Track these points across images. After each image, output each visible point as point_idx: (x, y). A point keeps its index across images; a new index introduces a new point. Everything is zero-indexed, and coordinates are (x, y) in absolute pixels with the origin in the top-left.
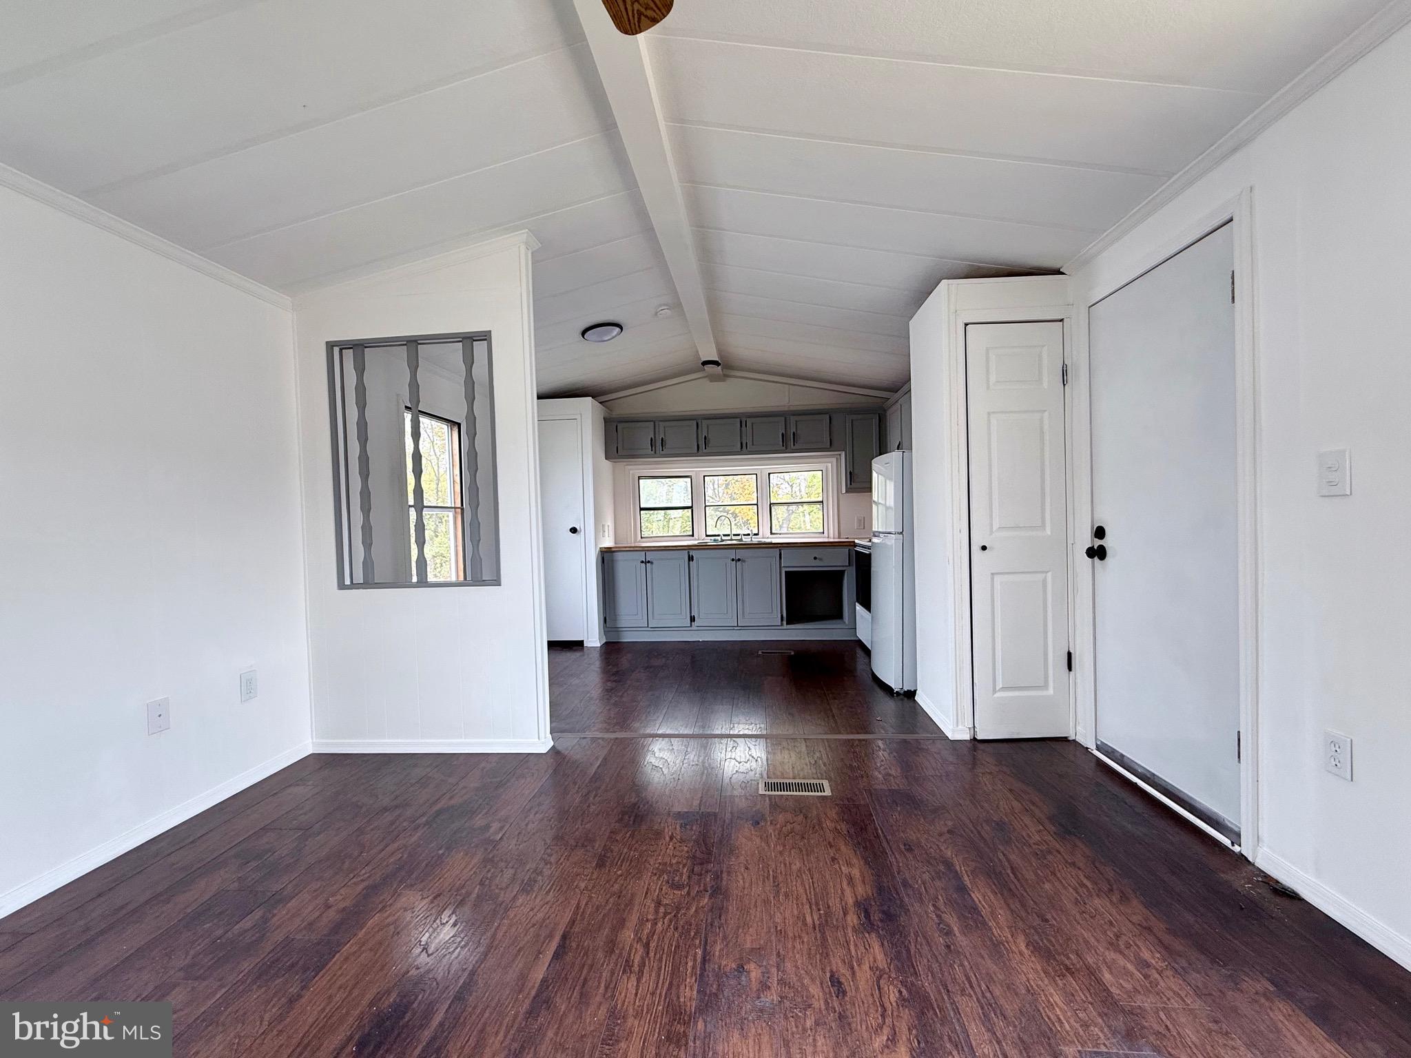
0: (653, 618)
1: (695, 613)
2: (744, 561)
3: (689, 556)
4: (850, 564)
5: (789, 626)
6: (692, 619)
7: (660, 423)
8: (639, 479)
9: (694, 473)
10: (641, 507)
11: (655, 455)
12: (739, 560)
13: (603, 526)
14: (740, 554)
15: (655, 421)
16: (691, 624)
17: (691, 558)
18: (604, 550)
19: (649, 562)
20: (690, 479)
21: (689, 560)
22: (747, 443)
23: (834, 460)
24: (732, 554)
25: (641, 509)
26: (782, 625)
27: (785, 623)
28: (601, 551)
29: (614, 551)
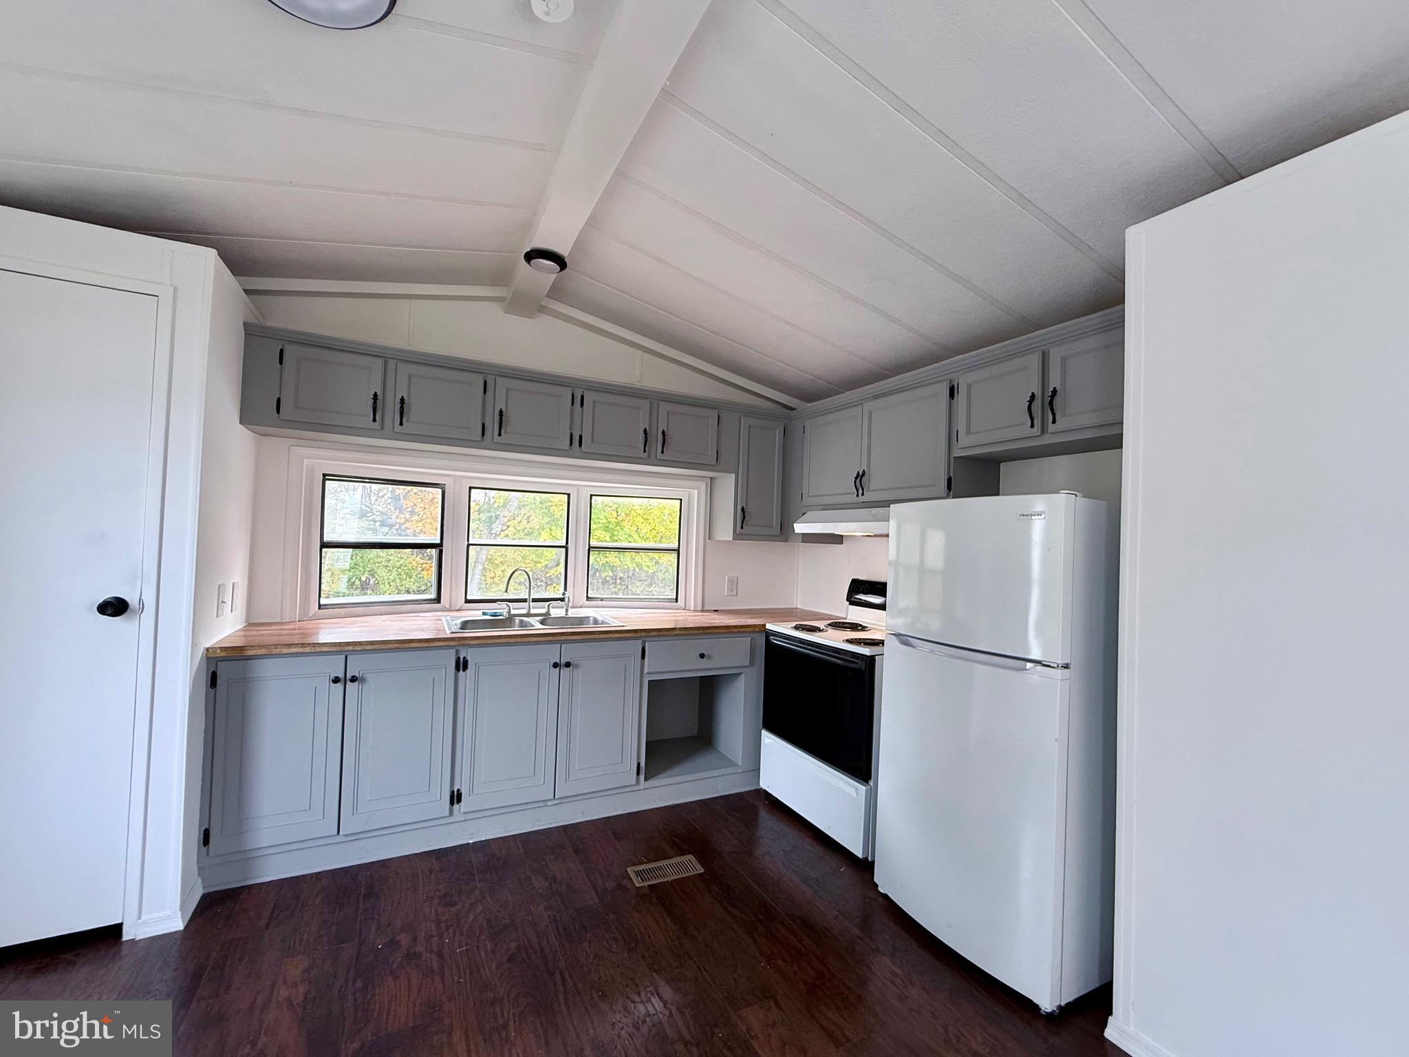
0: (354, 810)
1: (463, 785)
2: (577, 666)
3: (458, 660)
4: (752, 663)
5: (651, 783)
6: (456, 798)
7: (400, 365)
8: (324, 480)
9: (451, 479)
10: (326, 539)
11: (381, 433)
12: (568, 665)
13: (220, 588)
14: (568, 652)
15: (388, 358)
16: (451, 813)
17: (462, 665)
18: (219, 654)
19: (354, 679)
20: (440, 490)
21: (457, 669)
22: (581, 437)
23: (703, 485)
24: (553, 653)
25: (324, 545)
26: (638, 782)
27: (642, 777)
28: (208, 658)
29: (250, 658)
